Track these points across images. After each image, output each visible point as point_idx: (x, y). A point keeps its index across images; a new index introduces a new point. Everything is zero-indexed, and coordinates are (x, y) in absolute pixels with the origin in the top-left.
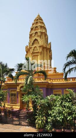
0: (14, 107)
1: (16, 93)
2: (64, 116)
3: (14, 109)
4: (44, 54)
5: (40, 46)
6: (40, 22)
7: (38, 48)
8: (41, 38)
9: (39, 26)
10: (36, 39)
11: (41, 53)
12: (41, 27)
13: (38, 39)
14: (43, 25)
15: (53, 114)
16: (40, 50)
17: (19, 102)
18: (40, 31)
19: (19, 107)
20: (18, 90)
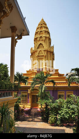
0: (25, 106)
1: (27, 94)
2: (70, 115)
3: (26, 108)
4: (48, 57)
5: (45, 50)
6: (45, 27)
7: (43, 52)
8: (46, 42)
9: (44, 31)
10: (41, 44)
11: (46, 56)
12: (46, 31)
13: (43, 43)
14: (47, 30)
15: (62, 114)
16: (44, 54)
17: (30, 102)
18: (44, 36)
19: (30, 106)
20: (29, 92)
